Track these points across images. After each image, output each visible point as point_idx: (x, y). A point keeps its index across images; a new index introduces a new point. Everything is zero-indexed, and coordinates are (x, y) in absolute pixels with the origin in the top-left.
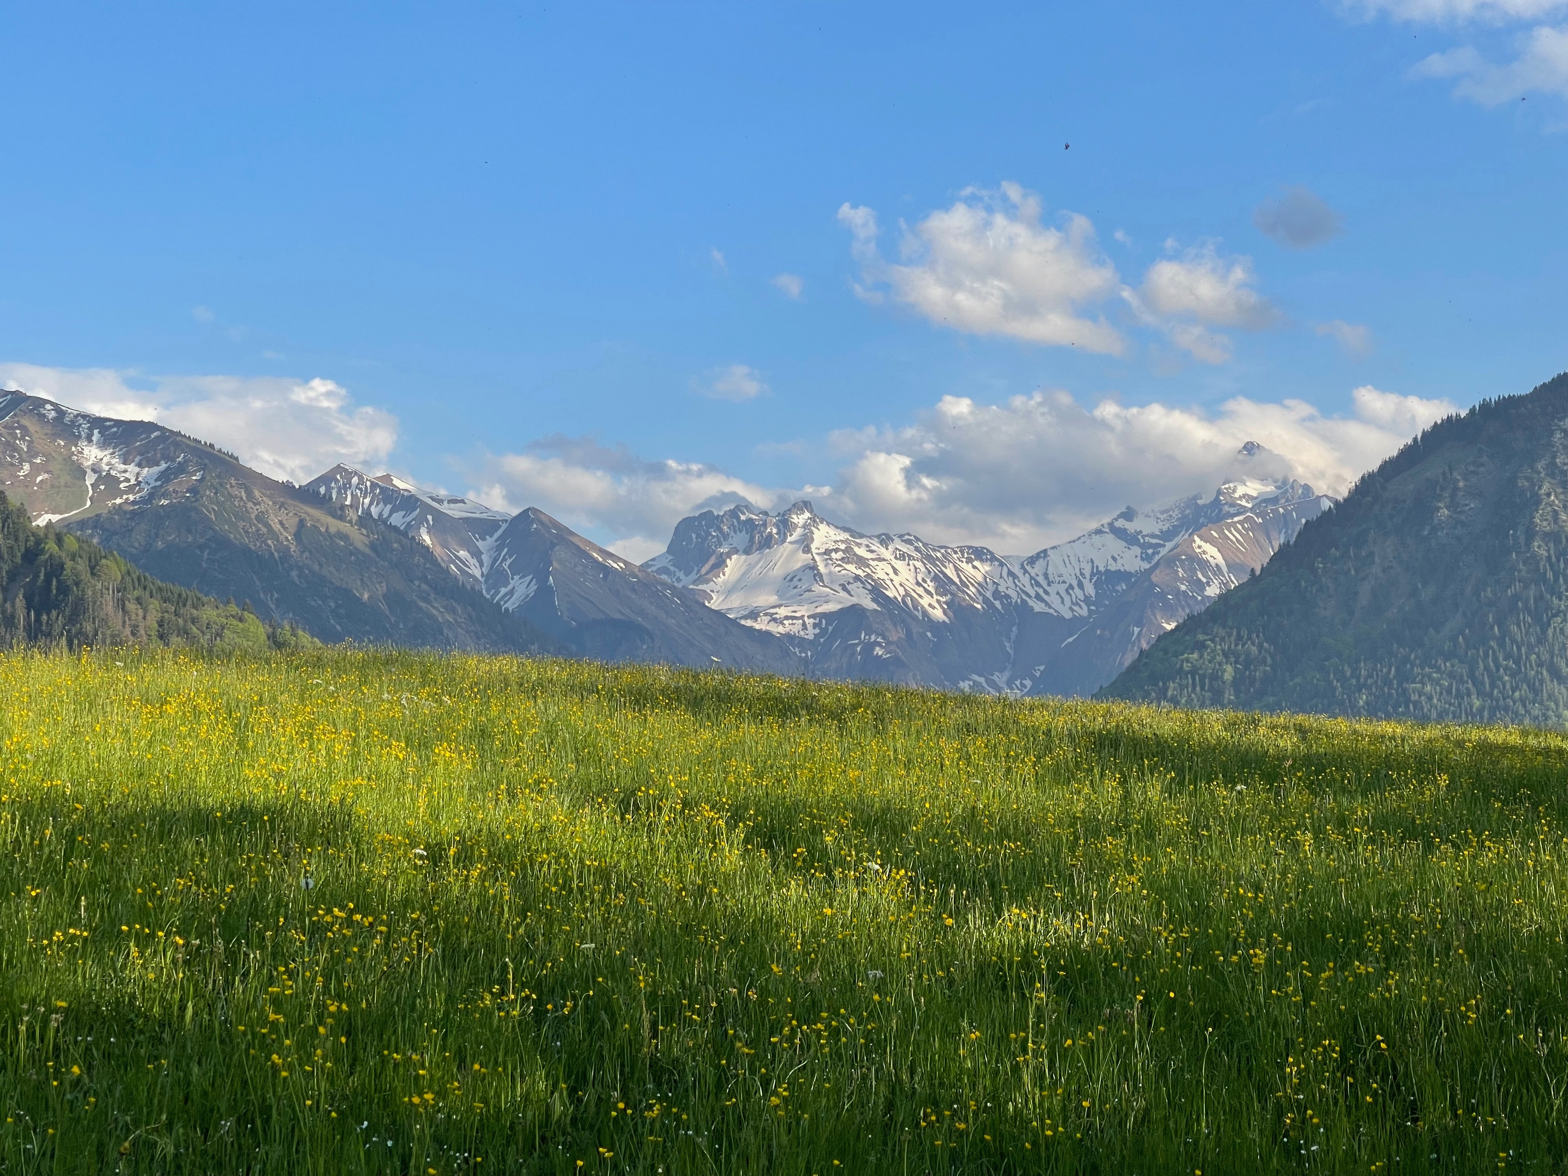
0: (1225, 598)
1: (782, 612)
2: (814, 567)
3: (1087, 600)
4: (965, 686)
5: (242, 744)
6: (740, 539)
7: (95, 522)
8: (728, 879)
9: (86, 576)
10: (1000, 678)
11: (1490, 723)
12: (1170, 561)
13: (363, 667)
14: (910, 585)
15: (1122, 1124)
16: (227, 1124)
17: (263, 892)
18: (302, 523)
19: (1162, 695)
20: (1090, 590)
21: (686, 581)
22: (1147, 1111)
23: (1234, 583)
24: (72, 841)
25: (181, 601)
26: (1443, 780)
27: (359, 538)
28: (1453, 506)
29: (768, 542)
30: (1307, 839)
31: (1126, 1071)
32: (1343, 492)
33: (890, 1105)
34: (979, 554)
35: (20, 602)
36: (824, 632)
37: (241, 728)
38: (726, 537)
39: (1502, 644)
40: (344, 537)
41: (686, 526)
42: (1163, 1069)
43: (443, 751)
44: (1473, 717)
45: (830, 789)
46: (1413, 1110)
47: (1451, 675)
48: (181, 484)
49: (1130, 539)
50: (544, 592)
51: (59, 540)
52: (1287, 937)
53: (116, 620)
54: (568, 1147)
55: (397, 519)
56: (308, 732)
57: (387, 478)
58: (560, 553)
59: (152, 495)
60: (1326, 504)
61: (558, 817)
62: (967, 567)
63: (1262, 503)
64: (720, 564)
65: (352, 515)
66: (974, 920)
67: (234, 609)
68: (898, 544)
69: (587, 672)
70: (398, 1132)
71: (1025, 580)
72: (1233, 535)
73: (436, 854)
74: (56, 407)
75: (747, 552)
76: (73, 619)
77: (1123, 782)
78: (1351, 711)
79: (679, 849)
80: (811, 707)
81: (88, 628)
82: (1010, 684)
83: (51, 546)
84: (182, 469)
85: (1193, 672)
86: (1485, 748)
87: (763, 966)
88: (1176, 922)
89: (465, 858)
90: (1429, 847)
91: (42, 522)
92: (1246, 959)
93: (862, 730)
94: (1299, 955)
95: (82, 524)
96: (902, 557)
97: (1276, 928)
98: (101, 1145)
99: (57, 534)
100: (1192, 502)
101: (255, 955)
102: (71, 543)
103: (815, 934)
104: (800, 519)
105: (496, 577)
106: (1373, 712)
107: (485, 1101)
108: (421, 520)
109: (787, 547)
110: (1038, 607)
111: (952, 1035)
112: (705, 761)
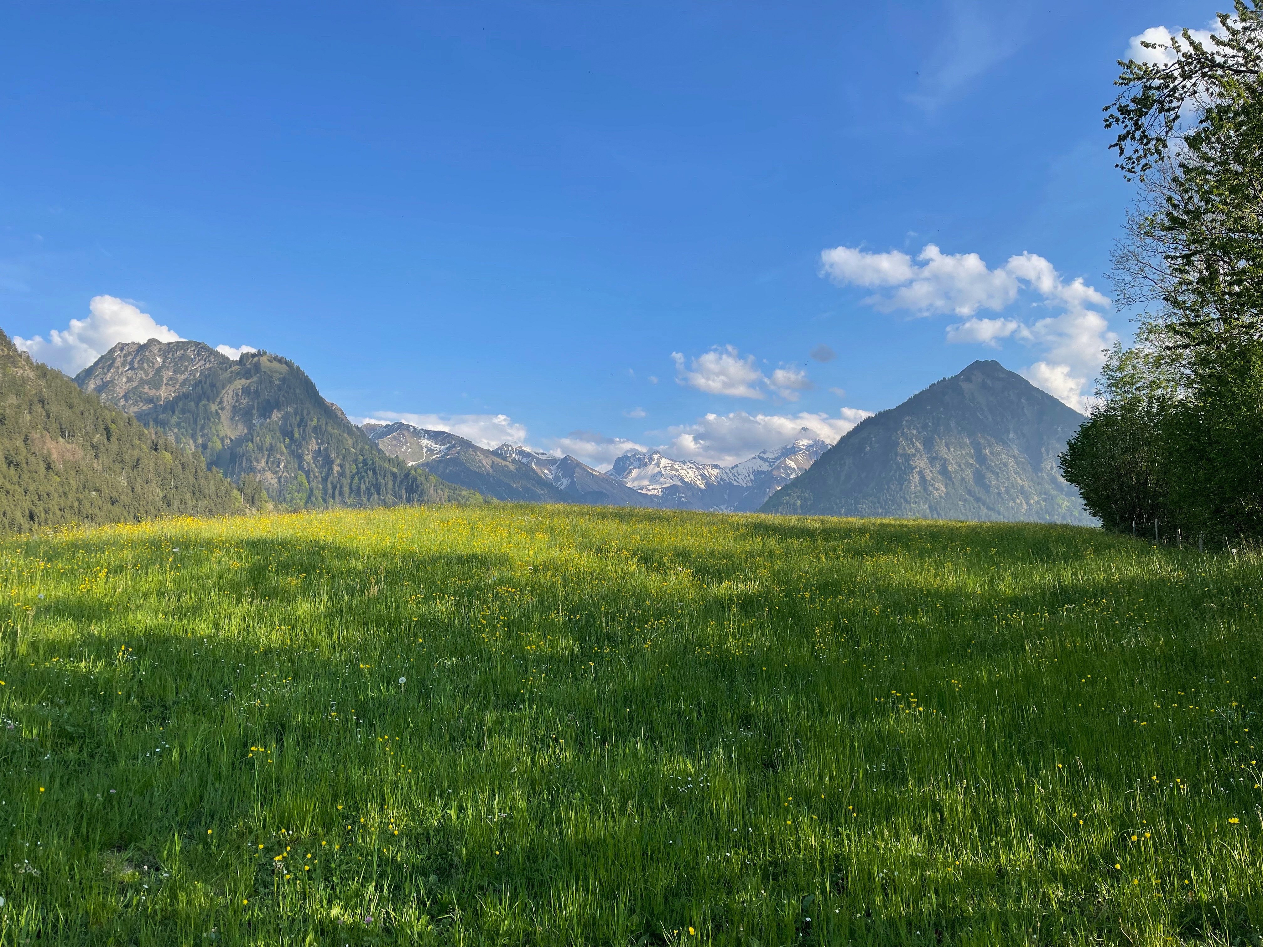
0: (797, 478)
1: (651, 487)
2: (660, 472)
3: (751, 480)
4: (712, 510)
5: (473, 535)
6: (637, 464)
7: (427, 464)
8: (632, 575)
9: (424, 482)
10: (723, 507)
11: (884, 517)
12: (778, 467)
13: (512, 508)
14: (693, 477)
15: (762, 650)
16: (468, 657)
17: (480, 582)
18: (493, 462)
19: (777, 511)
20: (752, 477)
21: (619, 478)
22: (770, 646)
23: (800, 474)
24: (418, 568)
25: (455, 489)
26: (868, 535)
27: (512, 467)
28: (871, 446)
29: (646, 465)
30: (823, 557)
31: (763, 633)
32: (835, 443)
33: (685, 647)
34: (716, 466)
35: (404, 491)
36: (665, 493)
37: (473, 530)
38: (632, 463)
39: (888, 491)
40: (507, 467)
41: (619, 460)
42: (776, 632)
43: (538, 535)
44: (879, 515)
45: (666, 544)
46: (858, 643)
47: (872, 502)
48: (454, 451)
49: (765, 460)
50: (573, 483)
51: (415, 470)
52: (817, 588)
53: (435, 496)
54: (580, 663)
55: (524, 460)
56: (495, 530)
57: (521, 447)
58: (577, 469)
59: (445, 455)
60: (829, 447)
61: (576, 555)
62: (711, 471)
63: (808, 447)
64: (630, 472)
65: (509, 459)
66: (714, 586)
67: (472, 491)
68: (688, 464)
69: (586, 508)
70: (525, 658)
71: (731, 474)
72: (799, 458)
73: (535, 569)
74: (413, 427)
75: (639, 468)
76: (420, 496)
77: (763, 539)
78: (839, 514)
79: (616, 565)
80: (660, 518)
81: (426, 498)
82: (726, 509)
83: (413, 472)
84: (454, 446)
85: (787, 503)
86: (882, 525)
87: (644, 602)
88: (779, 584)
89: (546, 569)
90: (863, 558)
91: (410, 464)
92: (803, 596)
93: (676, 524)
94: (821, 594)
95: (423, 465)
96: (690, 468)
97: (813, 585)
98: (428, 664)
99: (415, 468)
100: (785, 448)
101: (478, 602)
102: (419, 471)
103: (661, 591)
104: (656, 457)
105: (557, 479)
106: (846, 515)
107: (552, 648)
108: (532, 461)
109: (652, 466)
110: (735, 483)
111: (705, 623)
112: (624, 536)
